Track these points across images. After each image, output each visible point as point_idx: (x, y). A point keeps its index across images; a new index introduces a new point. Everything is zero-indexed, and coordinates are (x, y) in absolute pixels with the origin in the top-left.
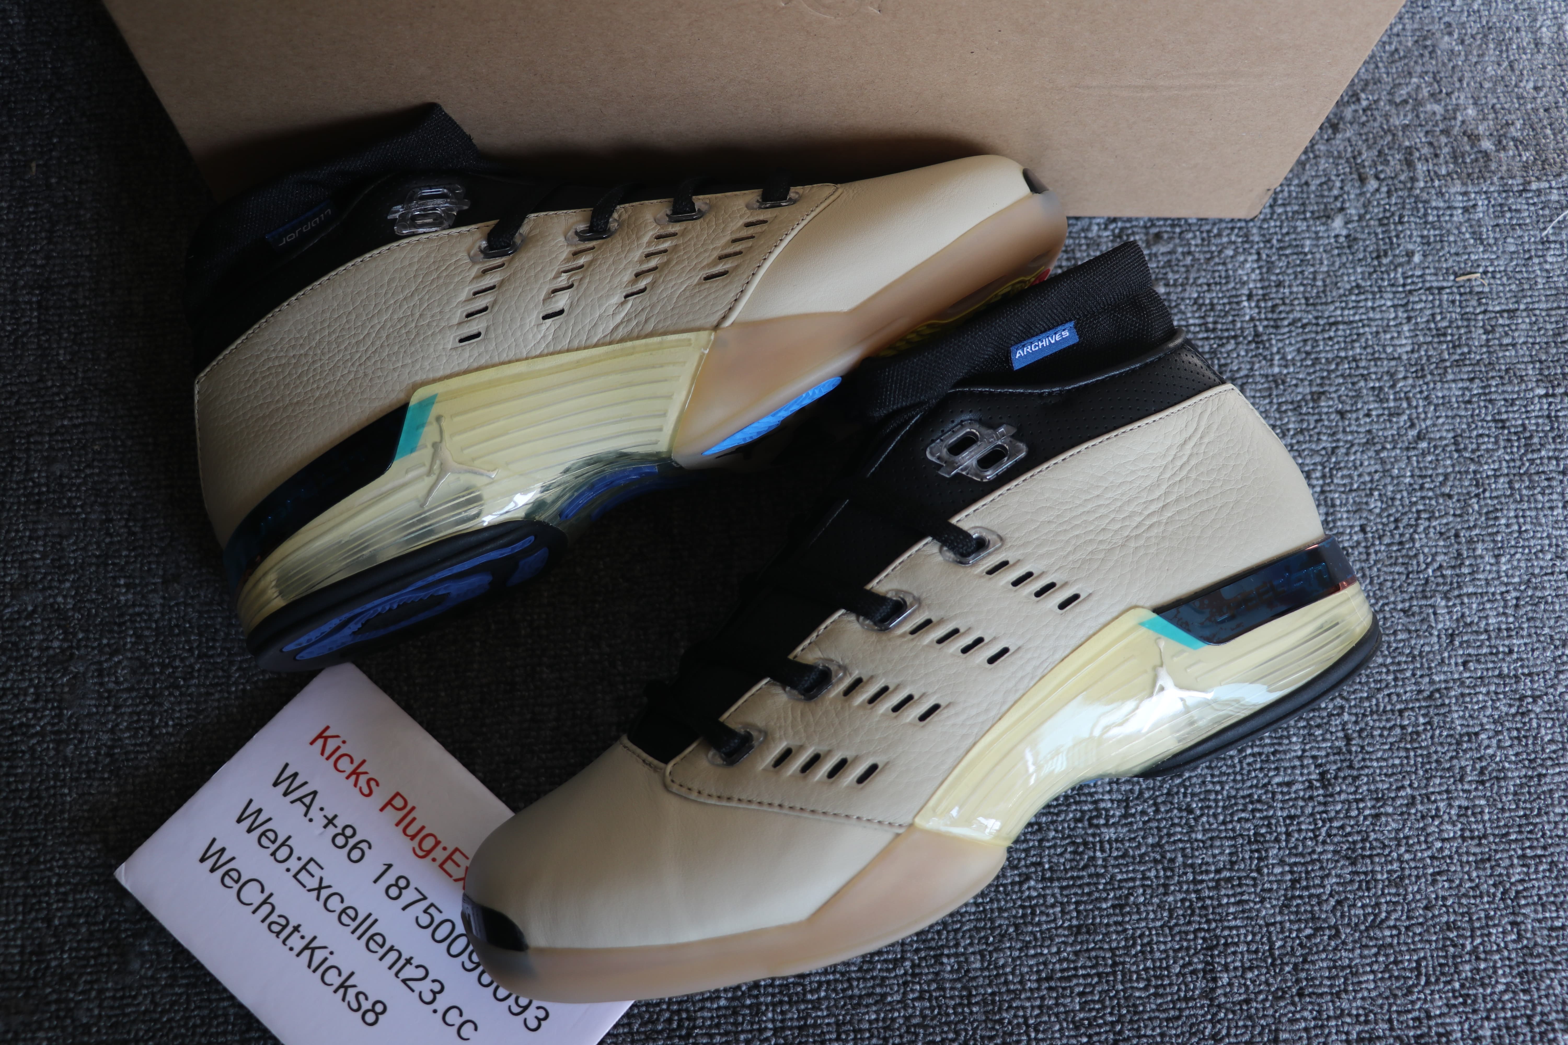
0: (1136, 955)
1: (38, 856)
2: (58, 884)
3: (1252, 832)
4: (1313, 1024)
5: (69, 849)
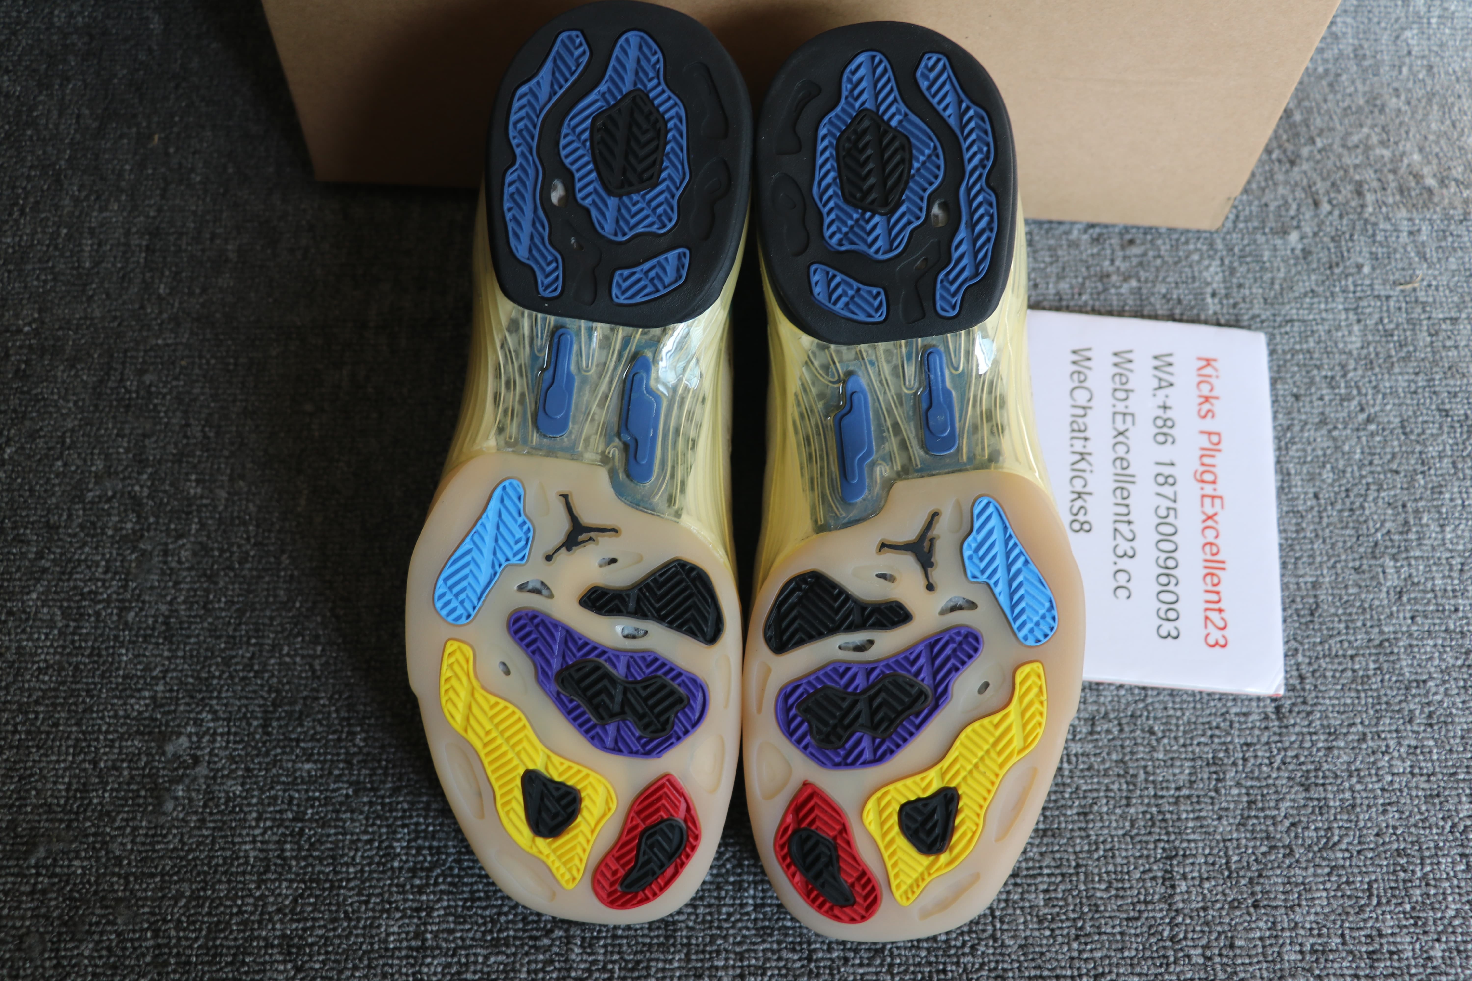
0: (1098, 859)
1: (92, 706)
2: (107, 732)
3: (1210, 756)
4: (1268, 934)
5: (121, 702)
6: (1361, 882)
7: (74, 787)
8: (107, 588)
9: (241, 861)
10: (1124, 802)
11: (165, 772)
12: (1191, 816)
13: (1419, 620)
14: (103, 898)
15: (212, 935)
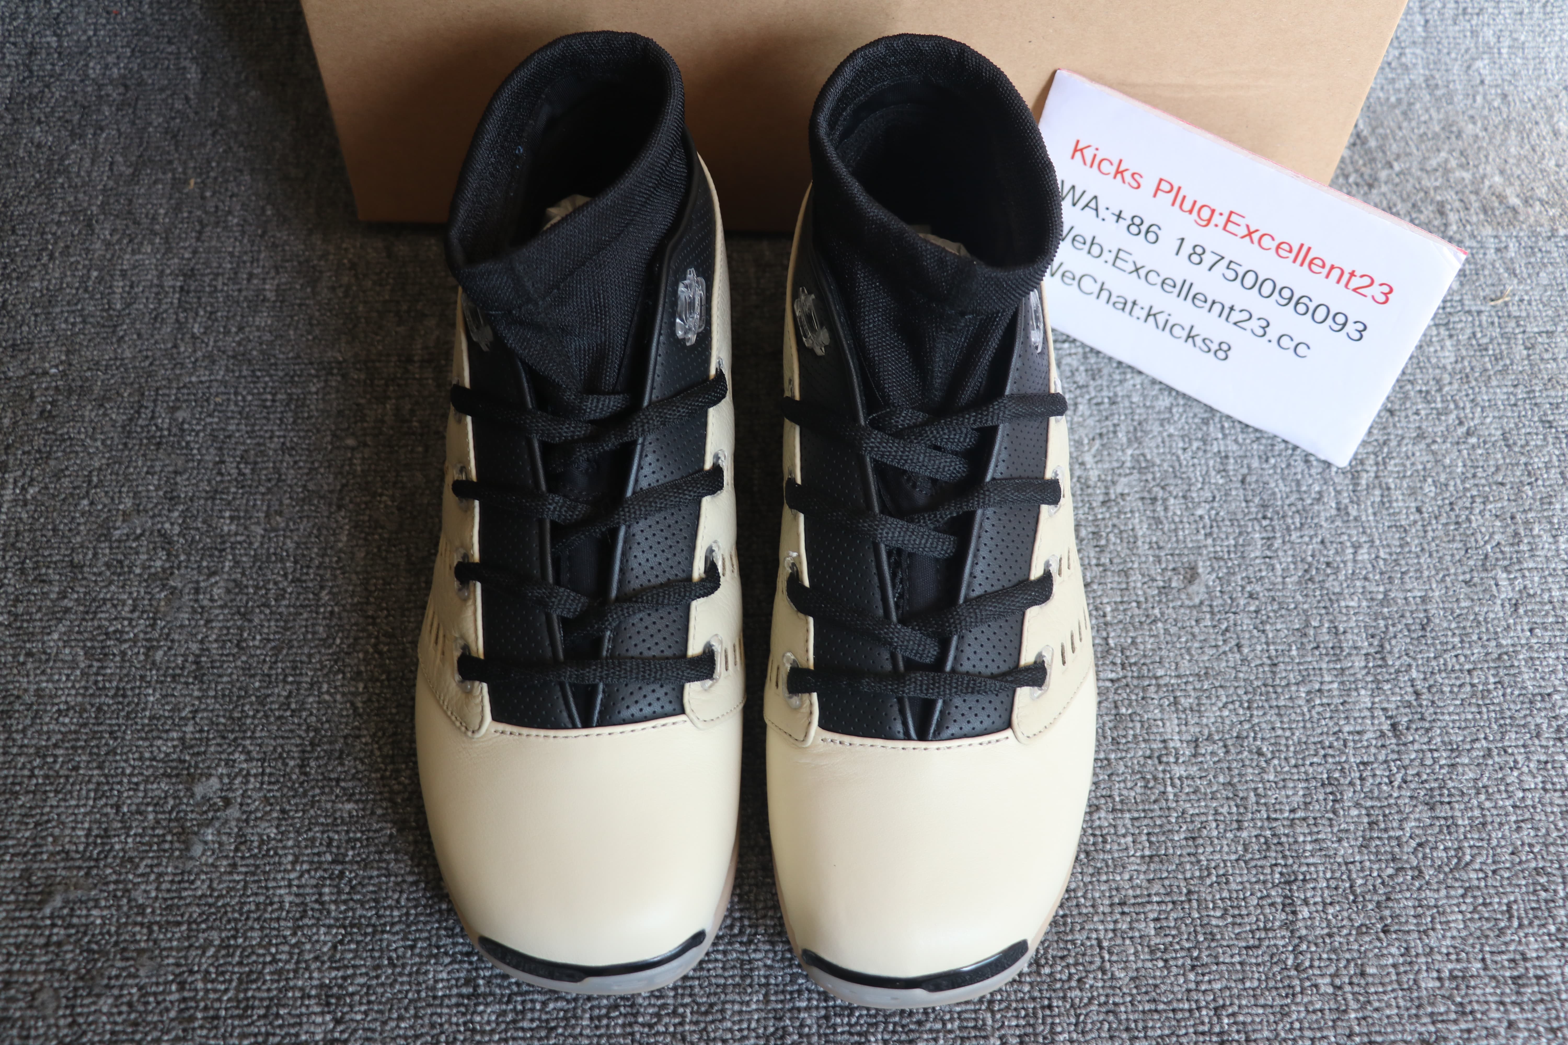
0: (1211, 886)
1: (116, 748)
2: (131, 775)
3: (1325, 776)
4: (1401, 960)
5: (147, 744)
6: (1499, 903)
7: (95, 832)
8: (134, 627)
9: (275, 906)
10: (1235, 825)
11: (194, 816)
12: (1309, 839)
13: (1538, 631)
14: (124, 950)
15: (244, 986)
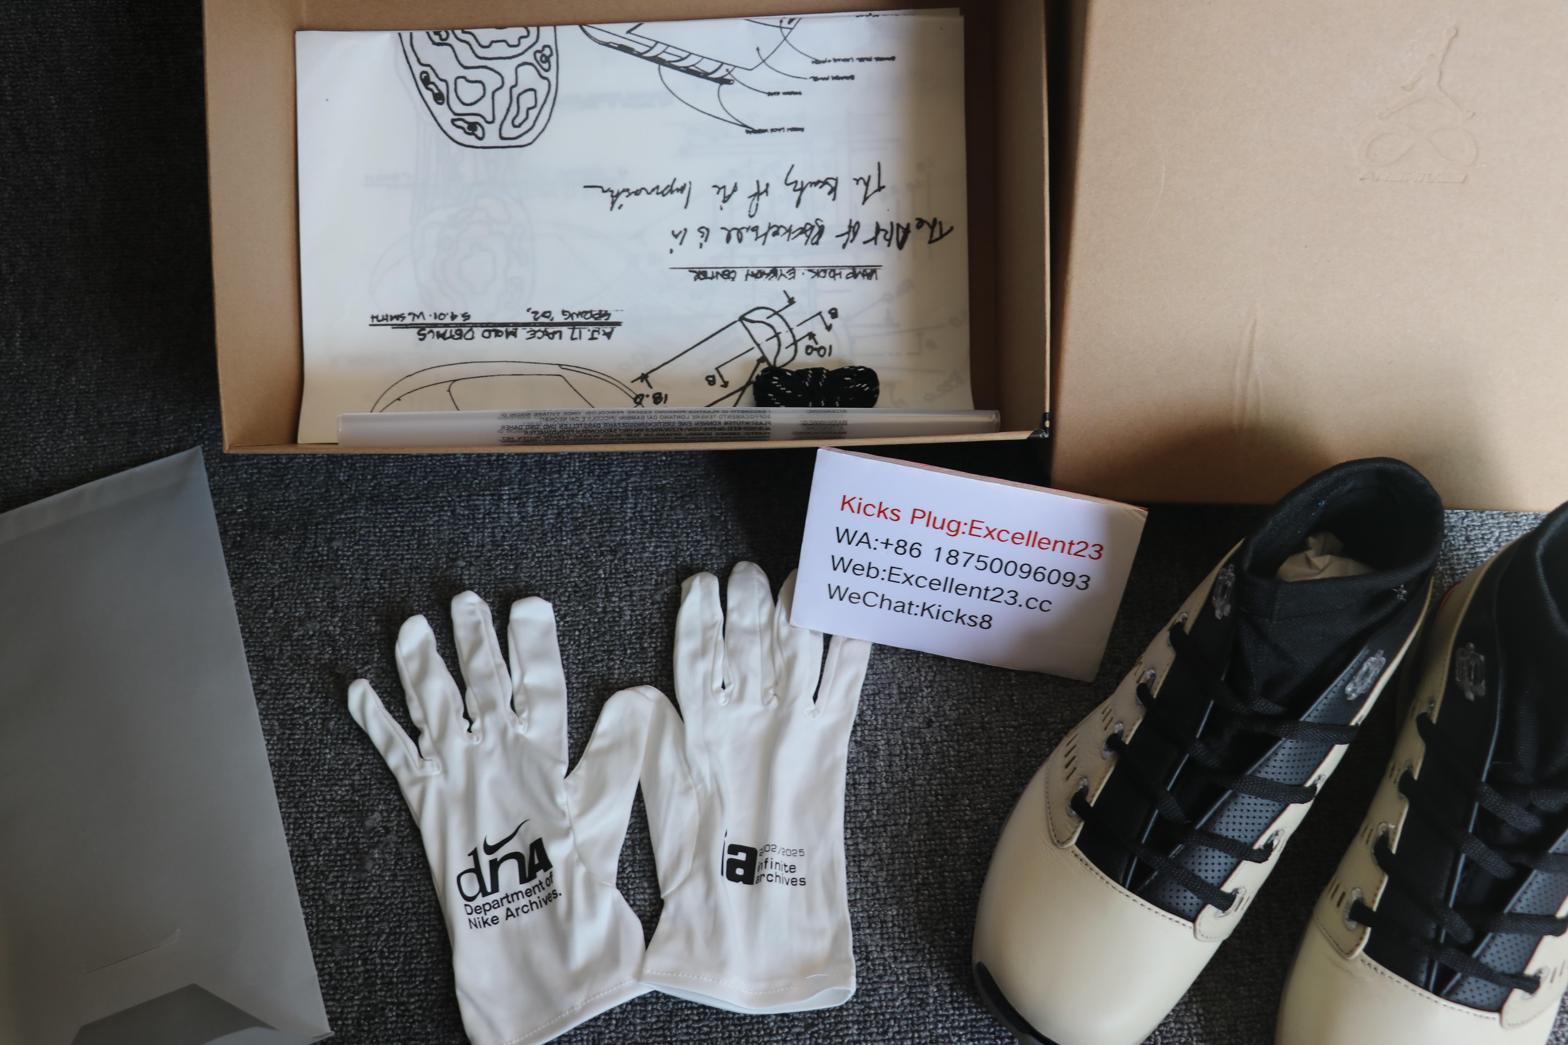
1: (306, 793)
2: (318, 812)
5: (327, 789)
8: (313, 704)
9: (426, 904)
11: (364, 840)
14: (323, 937)
15: (408, 961)
